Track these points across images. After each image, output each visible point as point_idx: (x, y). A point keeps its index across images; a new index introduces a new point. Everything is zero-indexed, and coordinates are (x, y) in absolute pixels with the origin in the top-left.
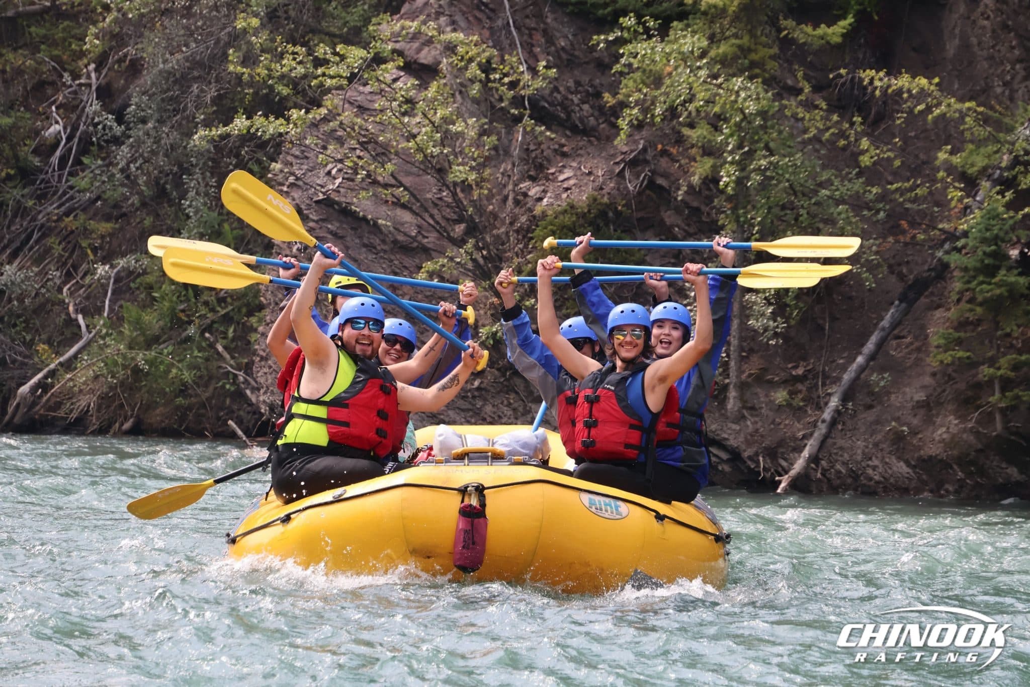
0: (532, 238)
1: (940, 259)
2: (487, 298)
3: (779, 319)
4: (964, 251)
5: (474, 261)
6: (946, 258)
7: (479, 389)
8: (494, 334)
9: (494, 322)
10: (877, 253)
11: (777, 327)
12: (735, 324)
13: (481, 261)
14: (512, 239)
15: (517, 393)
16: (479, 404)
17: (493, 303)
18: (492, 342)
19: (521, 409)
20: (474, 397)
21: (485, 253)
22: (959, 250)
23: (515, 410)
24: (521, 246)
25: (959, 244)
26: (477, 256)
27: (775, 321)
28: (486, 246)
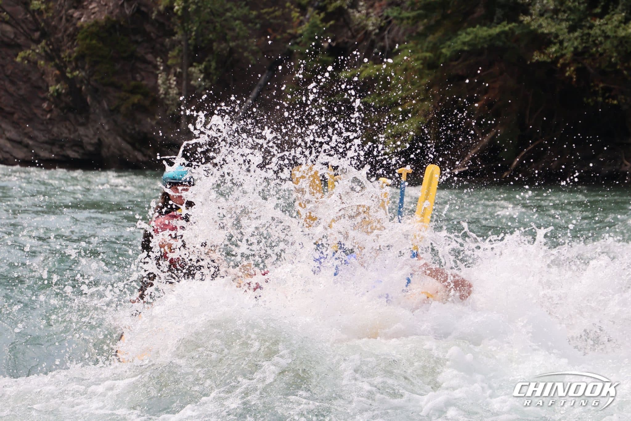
0: (75, 40)
1: (289, 49)
2: (53, 71)
3: (207, 81)
4: (301, 44)
5: (45, 51)
6: (291, 48)
7: (50, 119)
8: (57, 90)
9: (56, 85)
10: (256, 45)
11: (205, 85)
12: (184, 83)
13: (49, 51)
14: (65, 40)
15: (70, 121)
16: (50, 127)
17: (56, 74)
18: (56, 94)
19: (72, 129)
20: (47, 123)
21: (51, 47)
22: (298, 44)
23: (69, 130)
24: (70, 43)
25: (298, 40)
26: (47, 49)
27: (204, 81)
28: (51, 44)
